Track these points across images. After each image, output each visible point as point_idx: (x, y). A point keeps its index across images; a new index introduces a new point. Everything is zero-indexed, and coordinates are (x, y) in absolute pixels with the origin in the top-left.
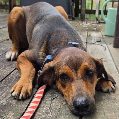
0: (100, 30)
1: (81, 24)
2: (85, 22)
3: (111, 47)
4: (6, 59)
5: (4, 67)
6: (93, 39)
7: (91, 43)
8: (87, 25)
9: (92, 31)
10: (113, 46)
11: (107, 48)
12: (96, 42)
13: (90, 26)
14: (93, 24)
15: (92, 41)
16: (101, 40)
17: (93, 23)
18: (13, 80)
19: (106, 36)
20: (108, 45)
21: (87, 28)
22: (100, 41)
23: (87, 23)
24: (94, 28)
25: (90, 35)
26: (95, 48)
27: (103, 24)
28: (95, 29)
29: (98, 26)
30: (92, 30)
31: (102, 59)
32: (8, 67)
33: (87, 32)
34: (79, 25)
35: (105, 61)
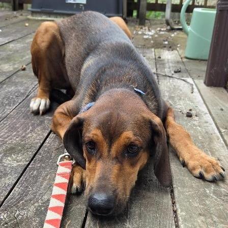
0: (175, 45)
1: (140, 33)
2: (147, 28)
3: (201, 83)
4: (31, 111)
5: (31, 128)
6: (167, 65)
7: (166, 76)
8: (150, 33)
9: (161, 48)
10: (205, 83)
11: (194, 87)
12: (173, 72)
13: (156, 36)
14: (161, 33)
15: (166, 70)
16: (180, 68)
17: (160, 30)
18: (53, 155)
19: (187, 58)
20: (195, 81)
21: (152, 42)
22: (180, 72)
23: (149, 30)
24: (165, 41)
25: (160, 57)
26: (174, 86)
27: (178, 32)
28: (166, 43)
29: (171, 37)
30: (161, 45)
31: (191, 110)
32: (39, 128)
33: (153, 50)
34: (137, 34)
35: (196, 116)
